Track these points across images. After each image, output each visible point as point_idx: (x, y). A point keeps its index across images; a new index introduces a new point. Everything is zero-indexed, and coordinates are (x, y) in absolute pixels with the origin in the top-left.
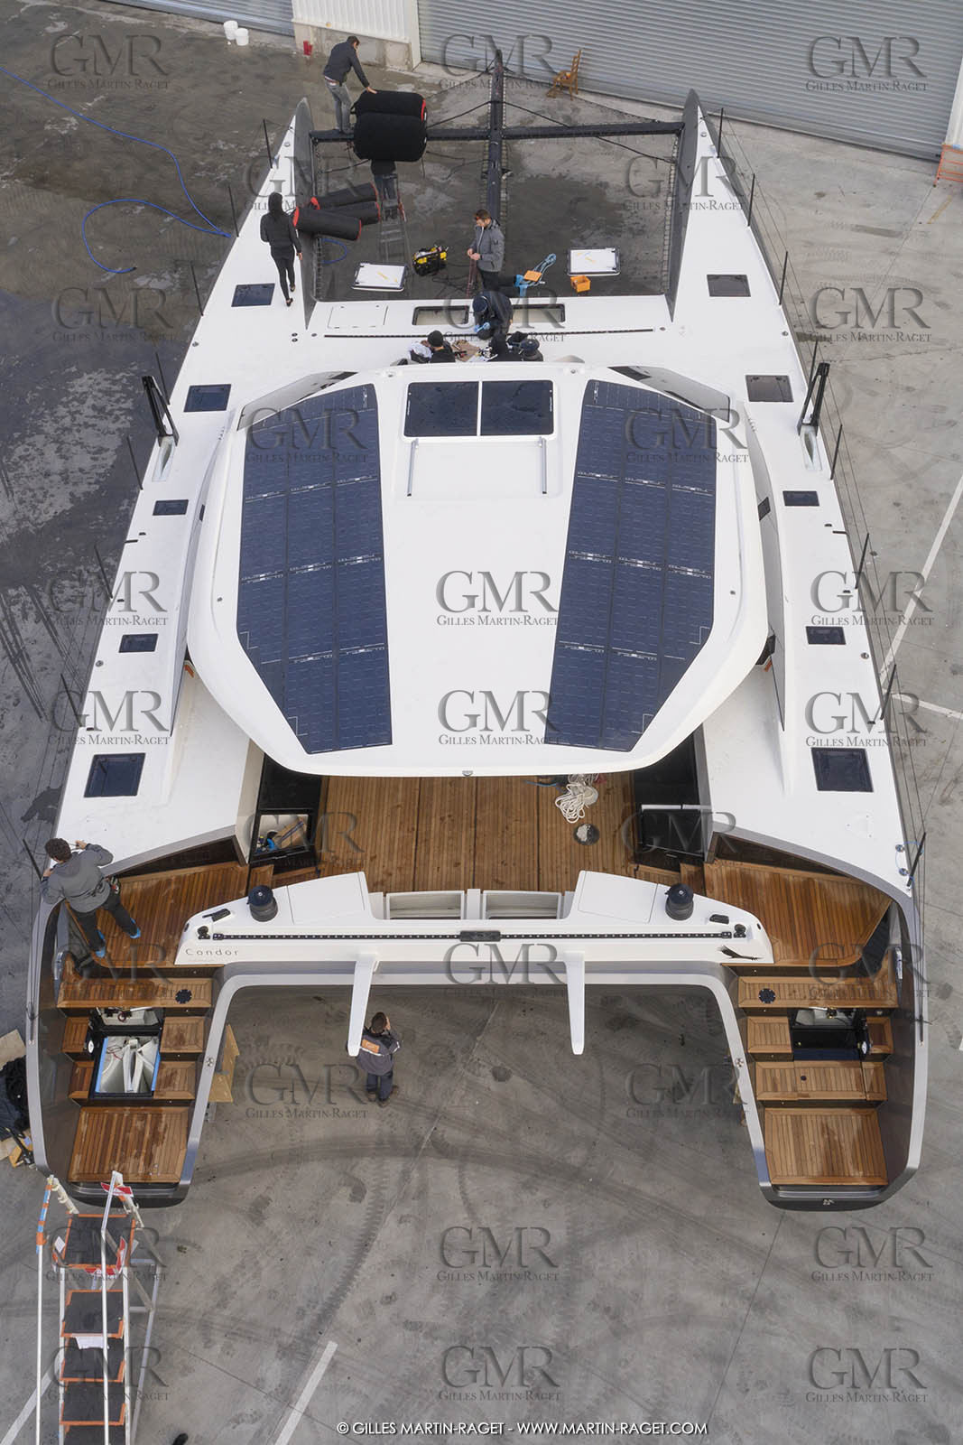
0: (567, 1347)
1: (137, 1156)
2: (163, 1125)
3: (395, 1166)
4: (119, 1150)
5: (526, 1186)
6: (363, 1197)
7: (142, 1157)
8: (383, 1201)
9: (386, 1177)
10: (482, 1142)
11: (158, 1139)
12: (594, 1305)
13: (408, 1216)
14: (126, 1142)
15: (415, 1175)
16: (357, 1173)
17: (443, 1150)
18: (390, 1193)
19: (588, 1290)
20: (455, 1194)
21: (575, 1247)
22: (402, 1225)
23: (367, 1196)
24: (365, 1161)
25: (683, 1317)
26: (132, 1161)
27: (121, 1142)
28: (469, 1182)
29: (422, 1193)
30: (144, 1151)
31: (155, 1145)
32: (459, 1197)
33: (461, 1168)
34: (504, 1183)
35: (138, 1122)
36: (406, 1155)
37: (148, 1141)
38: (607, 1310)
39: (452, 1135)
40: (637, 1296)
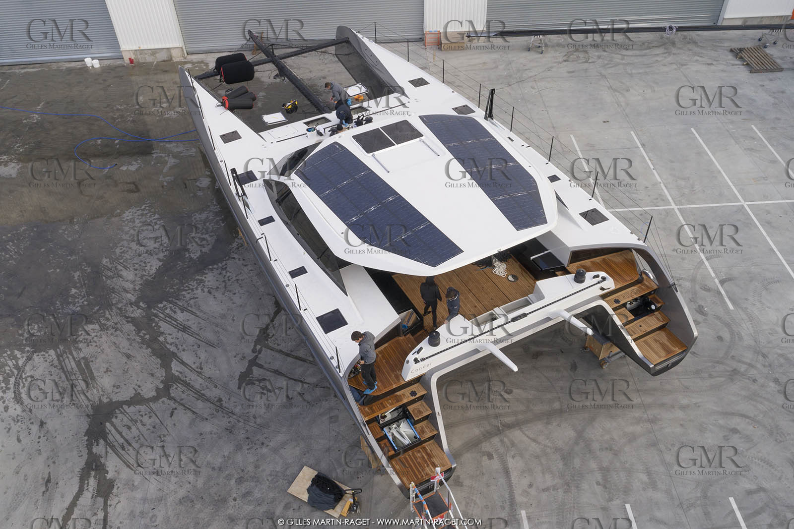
0: (603, 467)
1: (428, 466)
2: (429, 450)
3: (496, 440)
4: (419, 468)
5: (548, 423)
6: (493, 456)
7: (430, 465)
8: (501, 454)
9: (496, 445)
10: (520, 417)
11: (431, 456)
12: (601, 450)
13: (515, 454)
14: (419, 463)
15: (506, 440)
16: (483, 449)
17: (509, 426)
18: (502, 450)
19: (596, 446)
20: (525, 439)
21: (580, 434)
22: (515, 458)
23: (494, 455)
24: (484, 444)
25: (632, 438)
26: (427, 469)
27: (417, 465)
28: (527, 432)
29: (513, 444)
30: (429, 463)
31: (432, 459)
32: (527, 439)
33: (520, 429)
34: (539, 426)
35: (418, 454)
36: (497, 435)
37: (428, 459)
38: (607, 449)
39: (508, 420)
40: (613, 439)
